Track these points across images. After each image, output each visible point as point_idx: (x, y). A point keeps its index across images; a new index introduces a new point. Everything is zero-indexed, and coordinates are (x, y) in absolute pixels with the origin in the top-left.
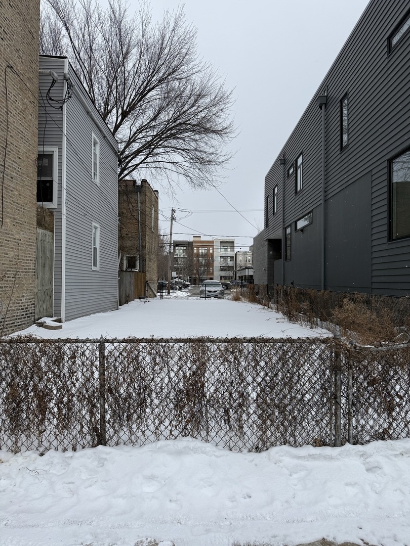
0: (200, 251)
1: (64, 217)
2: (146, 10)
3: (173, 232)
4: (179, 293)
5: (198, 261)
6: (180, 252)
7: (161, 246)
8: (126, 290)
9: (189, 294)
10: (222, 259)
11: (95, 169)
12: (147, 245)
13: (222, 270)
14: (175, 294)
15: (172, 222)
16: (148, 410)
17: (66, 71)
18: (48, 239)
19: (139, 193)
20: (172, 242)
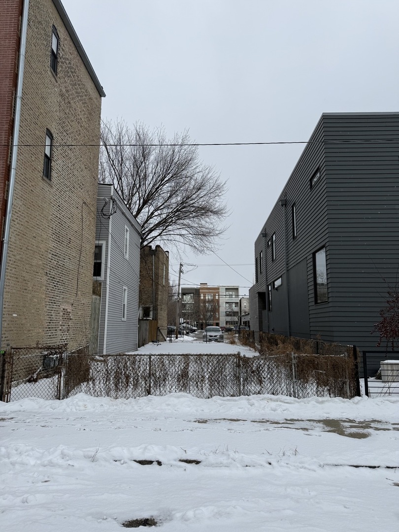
0: (207, 298)
1: (108, 286)
2: (162, 134)
3: (181, 283)
4: (186, 338)
5: (205, 306)
6: (188, 299)
7: (171, 296)
8: (143, 336)
9: (195, 338)
10: (227, 305)
11: (126, 250)
12: (159, 297)
13: (227, 315)
14: (182, 339)
15: (180, 274)
16: (167, 382)
17: (112, 194)
18: (98, 301)
19: (153, 256)
20: (180, 292)
